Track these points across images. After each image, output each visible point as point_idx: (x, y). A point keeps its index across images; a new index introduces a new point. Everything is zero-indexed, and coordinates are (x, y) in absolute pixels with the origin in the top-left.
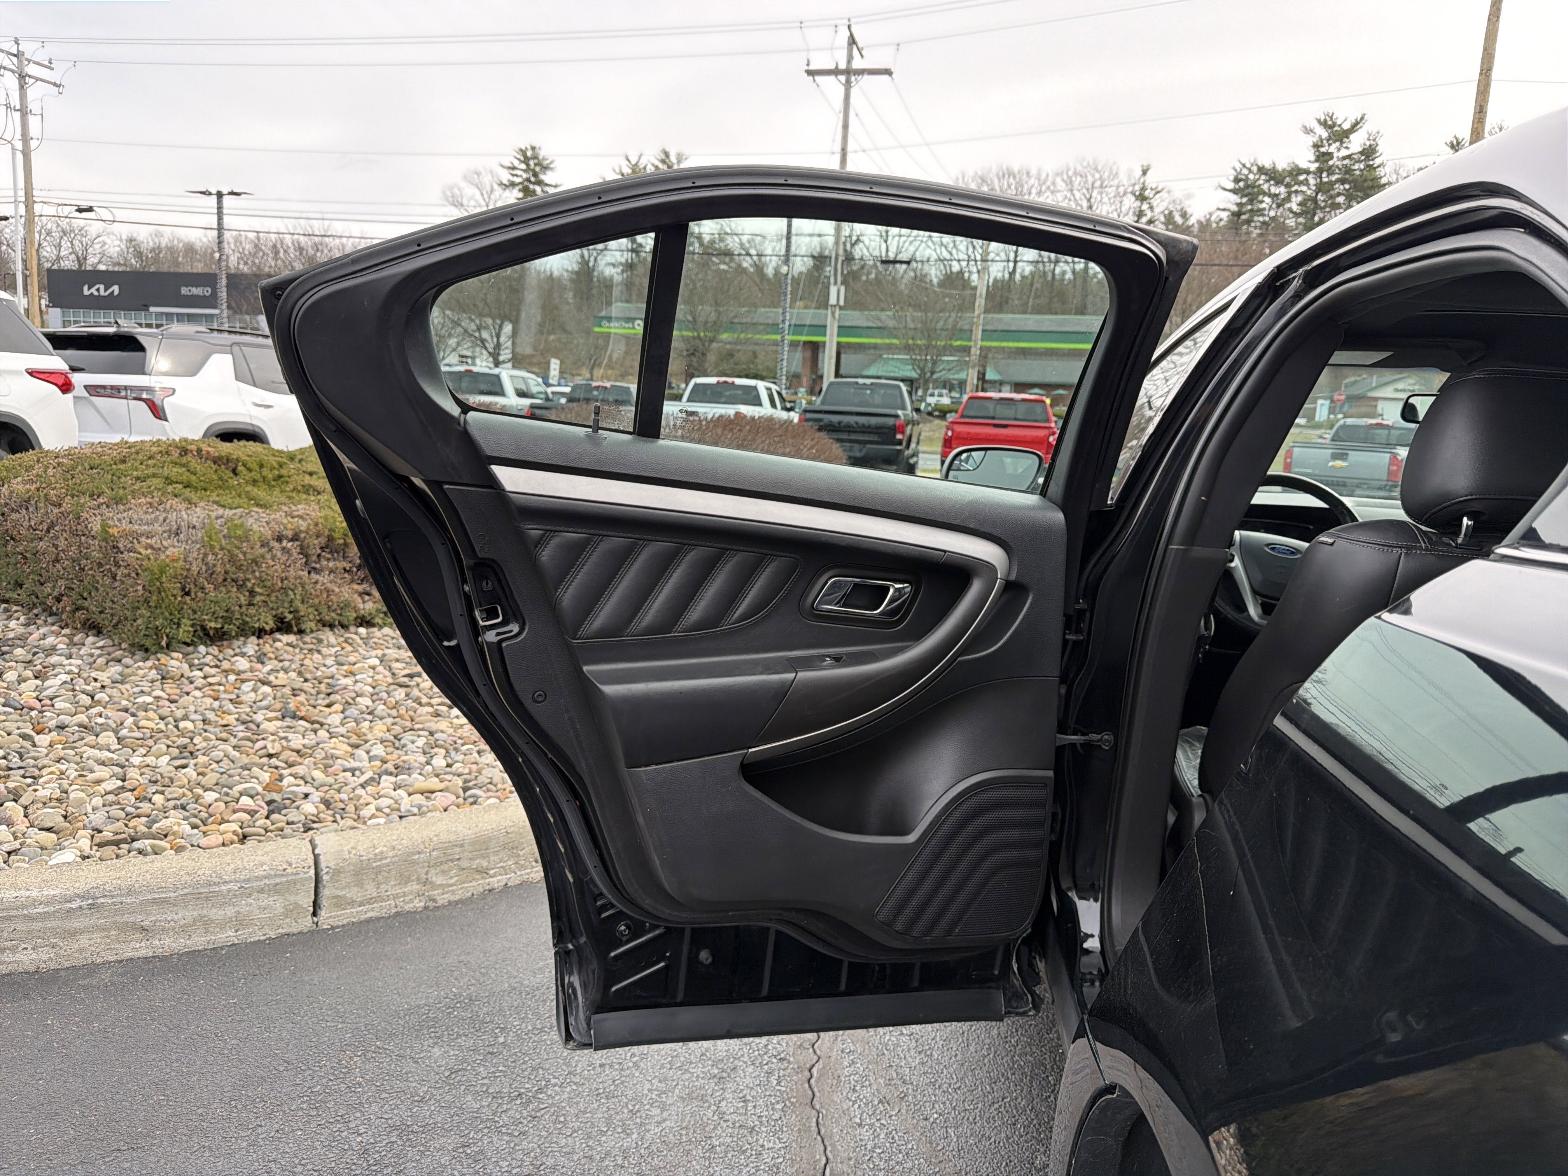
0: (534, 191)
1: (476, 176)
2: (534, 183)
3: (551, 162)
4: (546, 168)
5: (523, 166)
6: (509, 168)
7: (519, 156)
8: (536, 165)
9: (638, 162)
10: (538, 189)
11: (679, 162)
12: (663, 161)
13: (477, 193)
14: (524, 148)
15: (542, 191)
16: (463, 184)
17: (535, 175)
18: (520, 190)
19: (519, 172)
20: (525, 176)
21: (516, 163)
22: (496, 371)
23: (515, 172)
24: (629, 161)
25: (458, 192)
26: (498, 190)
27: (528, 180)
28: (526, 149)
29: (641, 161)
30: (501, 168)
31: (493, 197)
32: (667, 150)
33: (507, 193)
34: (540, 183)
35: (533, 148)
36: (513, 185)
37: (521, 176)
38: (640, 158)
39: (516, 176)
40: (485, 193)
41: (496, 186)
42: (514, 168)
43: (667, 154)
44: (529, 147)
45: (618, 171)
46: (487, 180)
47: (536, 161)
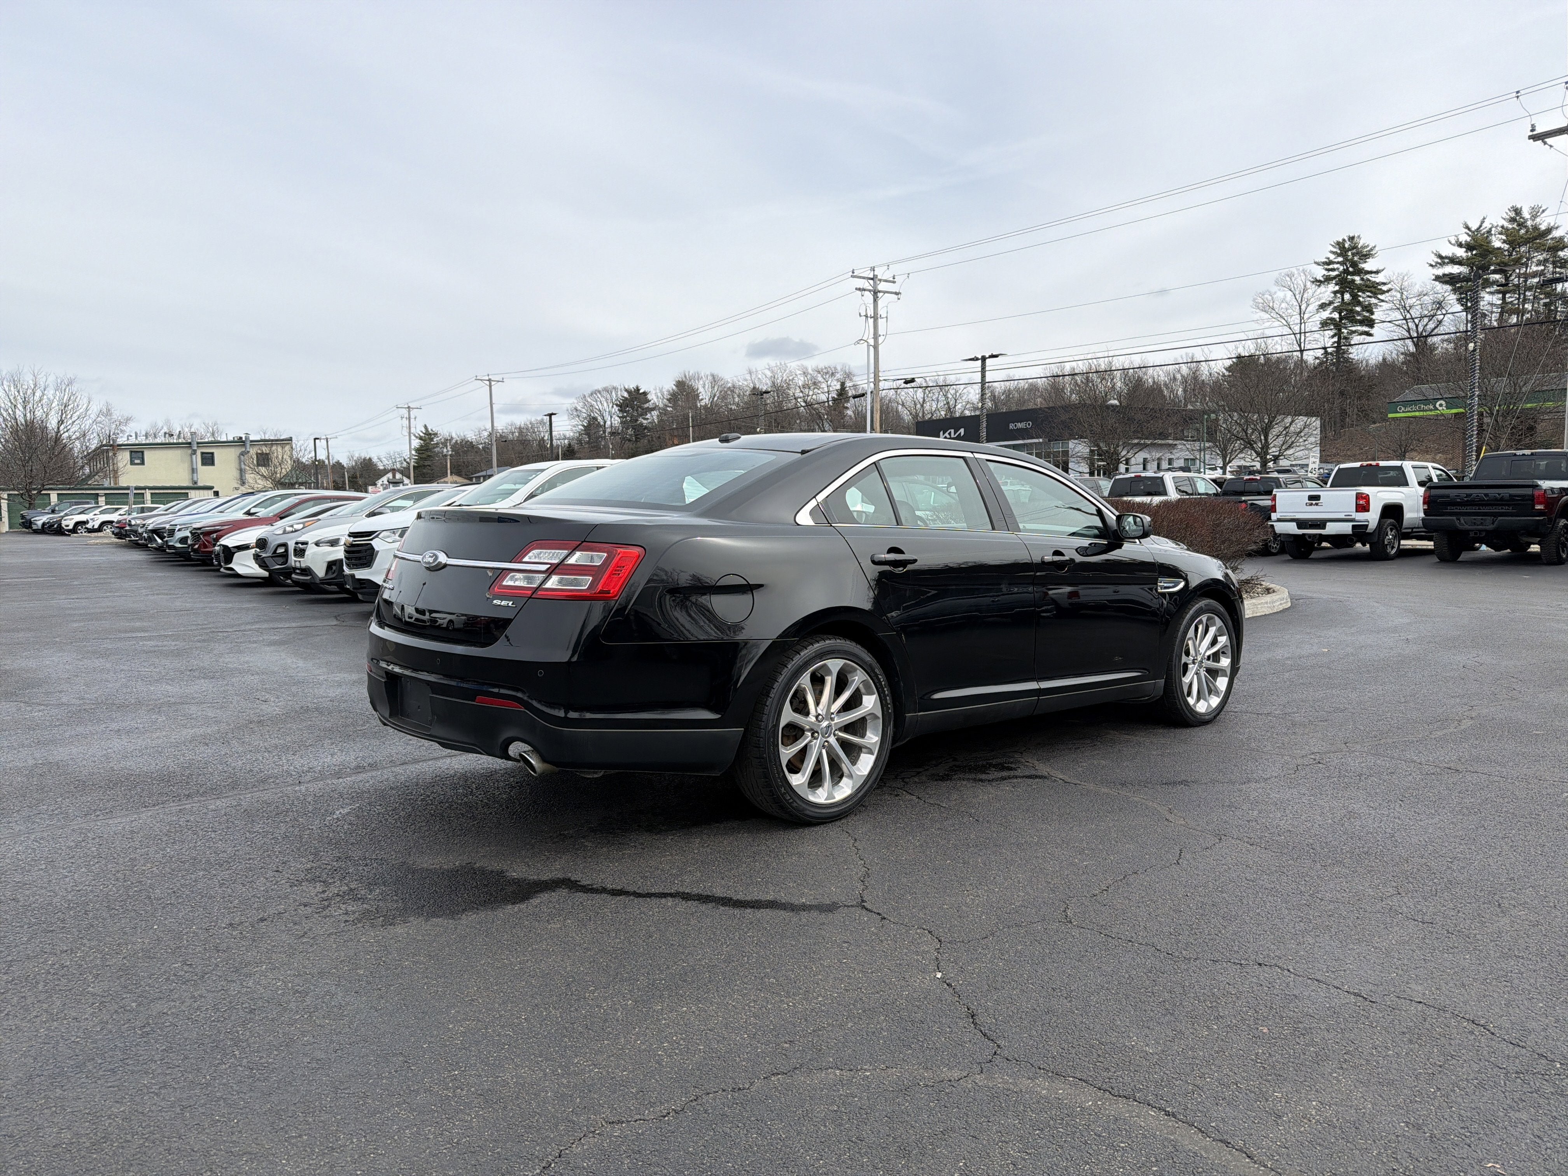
0: (1353, 281)
1: (1288, 279)
2: (1353, 274)
3: (1371, 250)
4: (1366, 256)
5: (1340, 259)
6: (1325, 263)
7: (1335, 250)
8: (1353, 254)
9: (1481, 226)
10: (1357, 279)
11: (1534, 217)
12: (1512, 220)
13: (1289, 294)
14: (1341, 240)
15: (1362, 279)
16: (1274, 289)
17: (1354, 264)
18: (1336, 284)
19: (1336, 266)
20: (1341, 268)
21: (1332, 257)
22: (1160, 475)
23: (1331, 267)
24: (1469, 229)
25: (1270, 298)
26: (1312, 288)
27: (1346, 271)
28: (1344, 240)
29: (1484, 225)
30: (1315, 266)
31: (1305, 296)
32: (1519, 206)
33: (1323, 288)
34: (1359, 272)
35: (1352, 239)
36: (1328, 279)
37: (1338, 269)
38: (1482, 222)
39: (1333, 270)
40: (1297, 292)
41: (1309, 284)
42: (1330, 262)
43: (1517, 211)
44: (1346, 239)
45: (1453, 242)
46: (1300, 280)
47: (1354, 251)
